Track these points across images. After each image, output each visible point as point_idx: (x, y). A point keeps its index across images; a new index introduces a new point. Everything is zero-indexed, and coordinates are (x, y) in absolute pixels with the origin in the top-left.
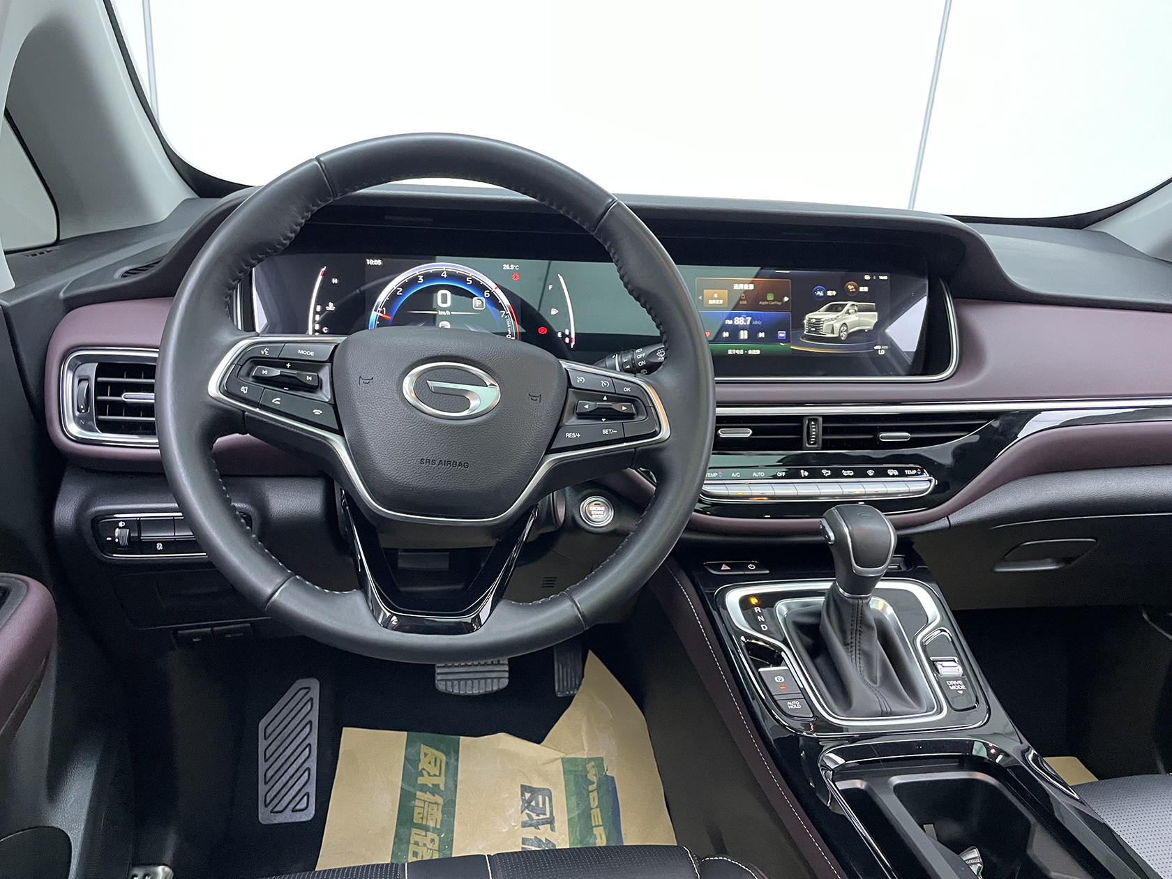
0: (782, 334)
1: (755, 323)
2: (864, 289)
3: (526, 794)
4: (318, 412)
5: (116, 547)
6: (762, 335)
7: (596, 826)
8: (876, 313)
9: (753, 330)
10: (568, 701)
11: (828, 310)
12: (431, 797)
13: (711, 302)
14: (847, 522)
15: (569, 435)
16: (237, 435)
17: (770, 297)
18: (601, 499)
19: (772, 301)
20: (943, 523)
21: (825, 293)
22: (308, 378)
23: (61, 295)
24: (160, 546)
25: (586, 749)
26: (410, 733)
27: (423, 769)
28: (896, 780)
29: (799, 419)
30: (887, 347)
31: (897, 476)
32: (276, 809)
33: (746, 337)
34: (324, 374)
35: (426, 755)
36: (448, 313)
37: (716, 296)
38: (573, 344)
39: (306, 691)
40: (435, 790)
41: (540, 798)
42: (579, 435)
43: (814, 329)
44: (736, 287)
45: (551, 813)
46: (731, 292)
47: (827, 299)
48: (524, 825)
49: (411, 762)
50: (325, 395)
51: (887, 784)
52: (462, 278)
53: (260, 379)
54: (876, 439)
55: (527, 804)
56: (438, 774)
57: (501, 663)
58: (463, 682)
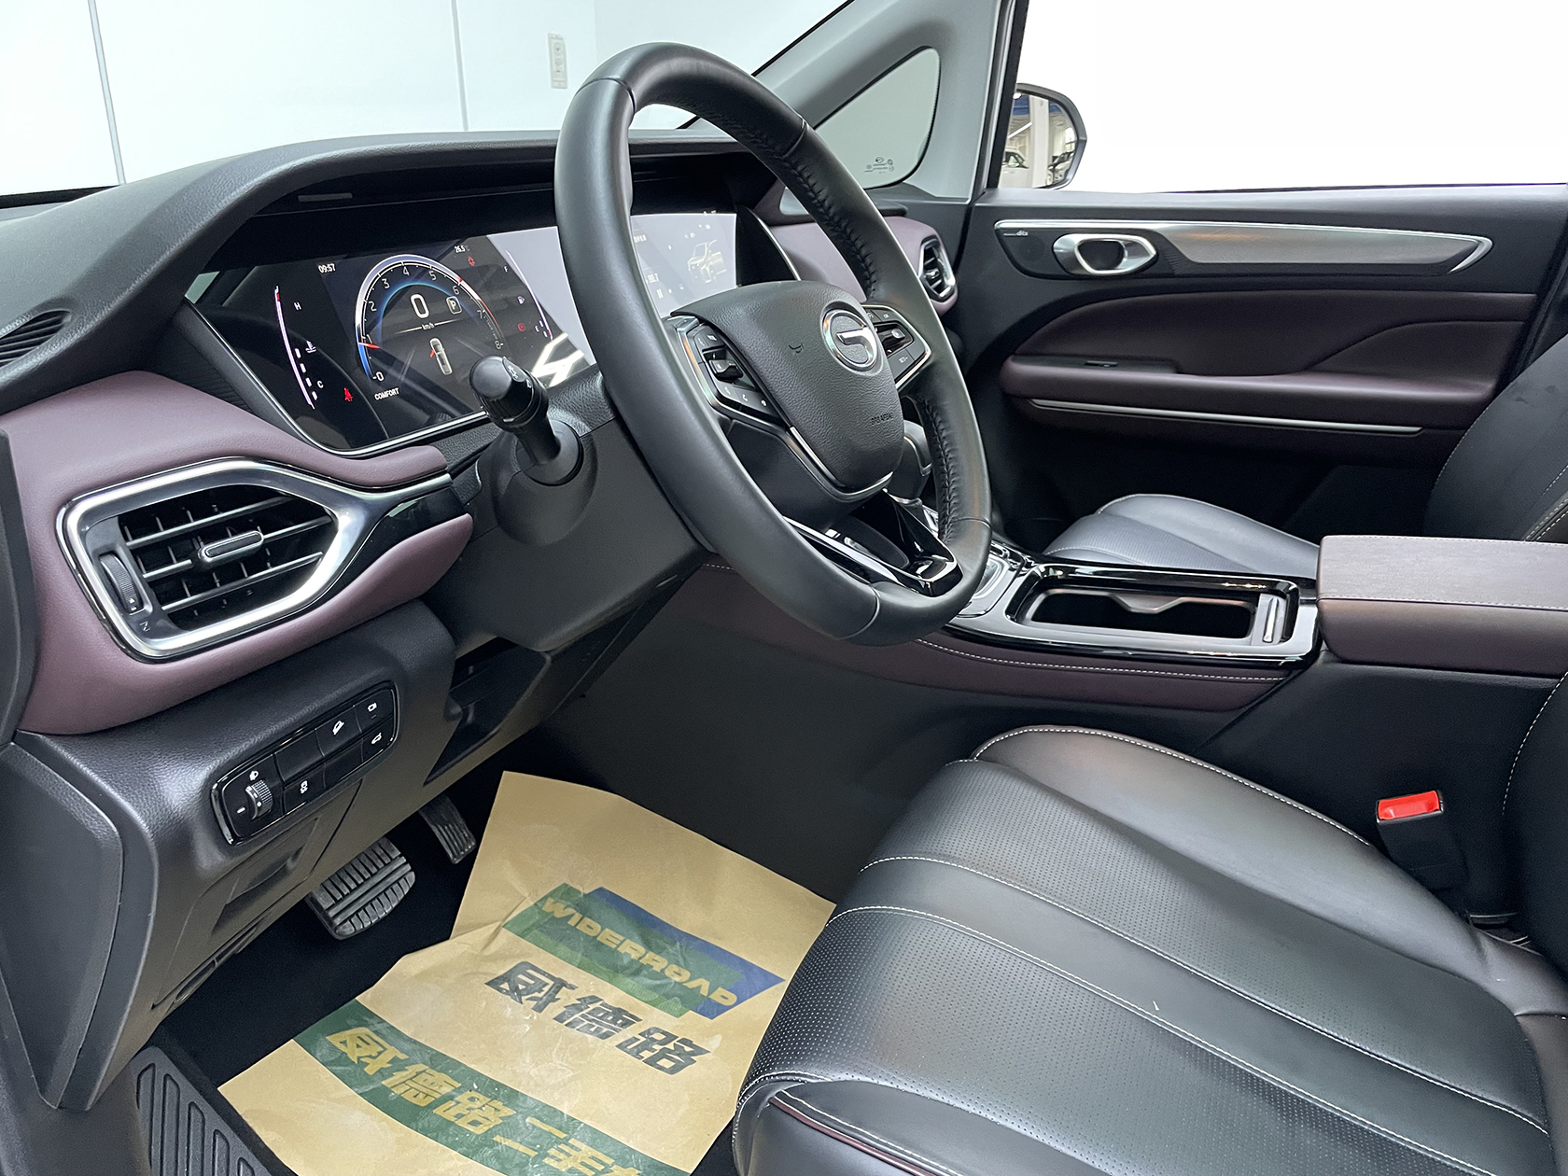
3: (502, 986)
7: (618, 946)
12: (404, 1073)
25: (527, 894)
27: (359, 1058)
35: (344, 1043)
39: (150, 1070)
40: (398, 1065)
41: (521, 976)
45: (552, 978)
48: (539, 1009)
49: (337, 1062)
55: (516, 992)
56: (380, 1049)
57: (393, 857)
58: (369, 908)
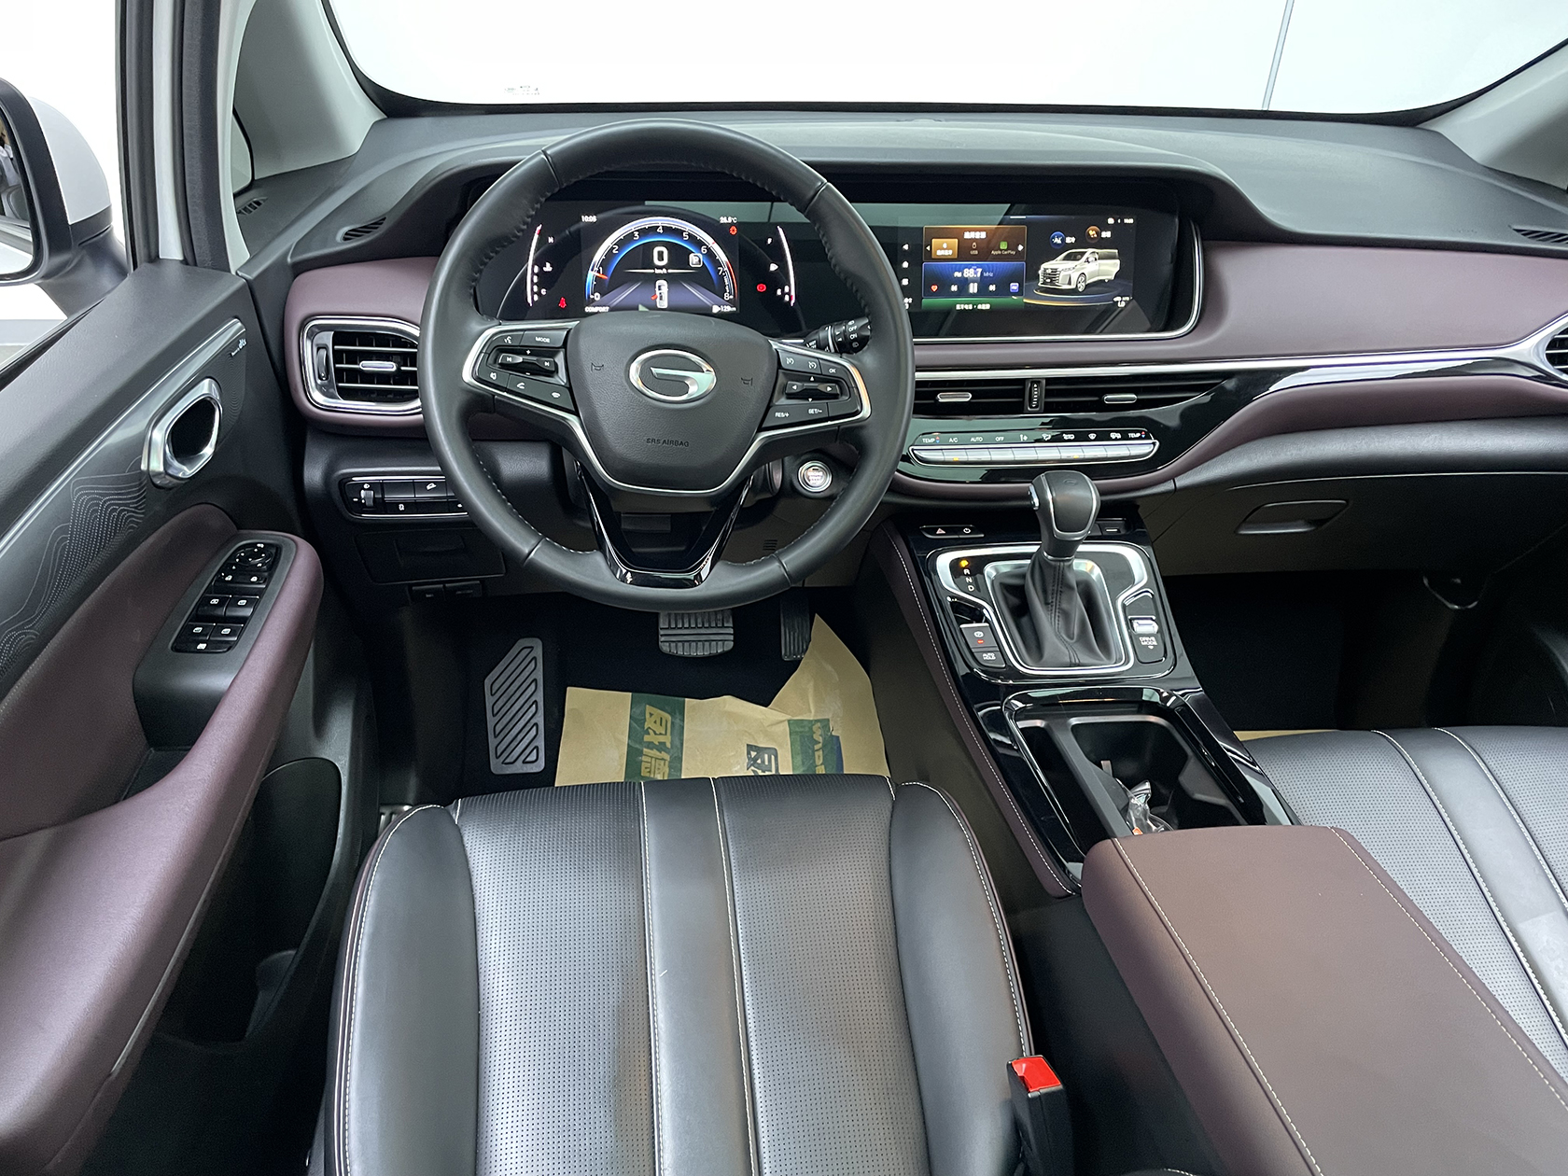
0: (1014, 287)
1: (986, 274)
2: (1106, 234)
3: (753, 752)
4: (556, 395)
5: (362, 508)
6: (992, 288)
8: (1118, 261)
9: (984, 283)
10: (794, 666)
11: (1065, 259)
12: (658, 753)
13: (940, 253)
14: (1053, 489)
15: (778, 414)
17: (1004, 246)
18: (820, 464)
19: (1005, 250)
20: (1169, 486)
21: (1063, 240)
22: (547, 364)
23: (289, 260)
24: (402, 507)
25: (813, 711)
26: (636, 694)
27: (649, 728)
28: (1074, 721)
29: (1022, 381)
30: (1128, 299)
31: (1119, 440)
32: (507, 761)
33: (976, 291)
34: (560, 359)
35: (651, 715)
36: (664, 271)
37: (945, 246)
38: (793, 302)
39: (529, 650)
40: (661, 747)
41: (766, 756)
42: (787, 415)
43: (1049, 280)
44: (967, 235)
45: (778, 770)
46: (961, 241)
47: (1065, 247)
49: (637, 721)
50: (561, 378)
51: (1065, 725)
52: (679, 233)
53: (505, 366)
54: (1102, 401)
55: (754, 762)
56: (664, 733)
57: (726, 625)
58: (686, 644)
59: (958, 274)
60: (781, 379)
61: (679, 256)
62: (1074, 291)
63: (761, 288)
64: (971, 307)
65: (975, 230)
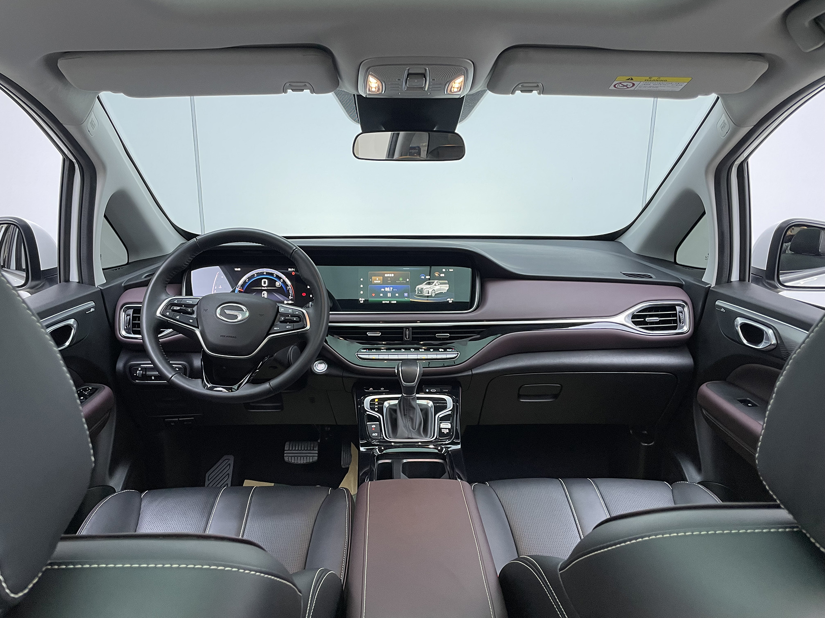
0: (406, 295)
1: (394, 290)
2: (442, 275)
4: (191, 321)
5: (137, 378)
6: (397, 295)
8: (448, 285)
9: (393, 293)
11: (426, 284)
13: (375, 282)
14: (402, 366)
15: (275, 328)
16: (181, 335)
17: (401, 279)
18: (322, 361)
19: (402, 281)
20: (469, 373)
21: (425, 277)
22: (189, 310)
23: (123, 285)
24: (153, 378)
28: (405, 461)
29: (402, 328)
30: (453, 299)
31: (443, 352)
33: (390, 296)
34: (195, 309)
36: (266, 288)
37: (377, 279)
39: (228, 461)
42: (279, 329)
43: (420, 292)
44: (386, 275)
46: (384, 277)
47: (426, 280)
50: (194, 316)
51: (401, 462)
52: (272, 274)
53: (173, 310)
54: (435, 336)
57: (315, 449)
58: (296, 458)
59: (383, 290)
60: (278, 315)
61: (272, 283)
62: (431, 296)
63: (304, 294)
64: (388, 302)
65: (389, 273)
